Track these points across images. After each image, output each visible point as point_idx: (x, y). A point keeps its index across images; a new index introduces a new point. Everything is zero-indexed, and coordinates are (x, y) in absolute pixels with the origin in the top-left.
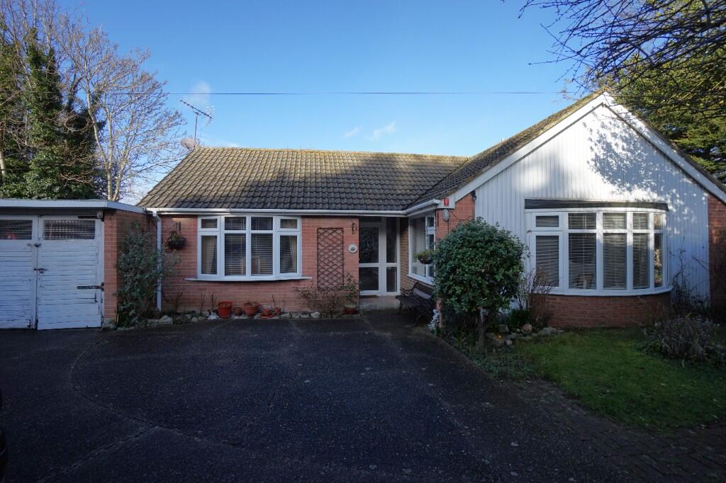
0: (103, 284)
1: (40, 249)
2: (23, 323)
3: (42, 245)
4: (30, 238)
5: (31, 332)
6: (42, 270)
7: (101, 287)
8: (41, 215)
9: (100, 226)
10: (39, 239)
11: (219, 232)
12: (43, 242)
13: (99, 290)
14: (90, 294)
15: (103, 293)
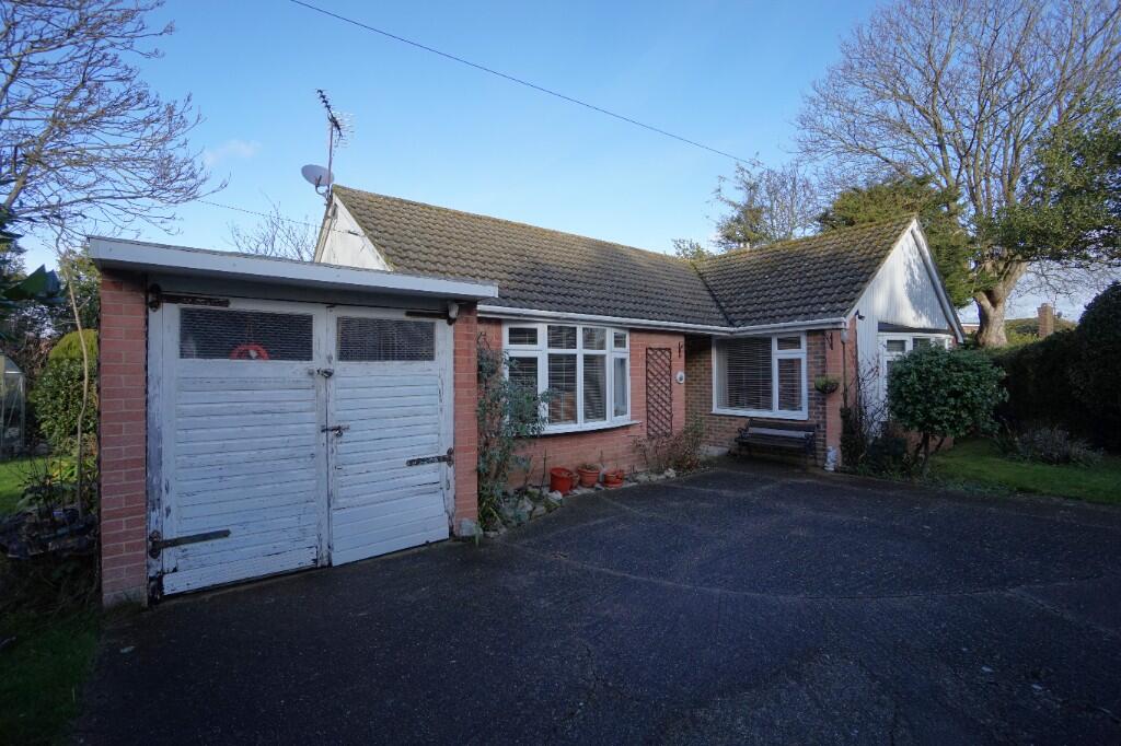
0: (450, 452)
1: (331, 382)
2: (302, 558)
3: (335, 373)
4: (309, 358)
5: (320, 575)
6: (339, 430)
7: (448, 458)
8: (332, 305)
9: (444, 335)
10: (330, 358)
11: (541, 351)
12: (339, 367)
13: (445, 464)
14: (429, 473)
15: (451, 470)
